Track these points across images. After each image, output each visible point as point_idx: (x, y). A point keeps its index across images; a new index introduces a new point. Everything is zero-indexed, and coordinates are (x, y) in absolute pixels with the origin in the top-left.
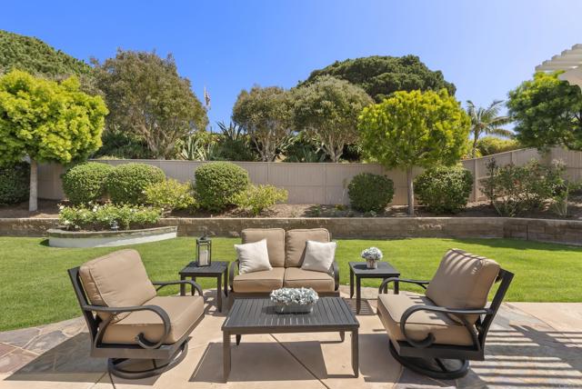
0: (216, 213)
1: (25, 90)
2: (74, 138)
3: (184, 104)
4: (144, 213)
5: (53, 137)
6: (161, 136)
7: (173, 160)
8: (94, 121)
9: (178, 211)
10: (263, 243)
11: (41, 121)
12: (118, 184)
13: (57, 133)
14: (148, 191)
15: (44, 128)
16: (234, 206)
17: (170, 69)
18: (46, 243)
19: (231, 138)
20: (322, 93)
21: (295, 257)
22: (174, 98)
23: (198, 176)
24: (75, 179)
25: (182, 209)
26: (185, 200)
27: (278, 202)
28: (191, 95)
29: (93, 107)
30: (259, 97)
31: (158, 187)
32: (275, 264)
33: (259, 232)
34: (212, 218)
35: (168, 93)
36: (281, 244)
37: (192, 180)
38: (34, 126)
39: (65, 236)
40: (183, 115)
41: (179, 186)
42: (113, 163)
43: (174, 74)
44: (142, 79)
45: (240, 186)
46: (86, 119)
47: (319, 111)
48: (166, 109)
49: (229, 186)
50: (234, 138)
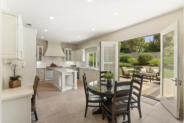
4: (128, 64)
6: (132, 47)
7: (135, 53)
9: (135, 64)
10: (145, 69)
12: (123, 59)
14: (129, 60)
19: (153, 44)
21: (151, 71)
23: (139, 57)
25: (136, 64)
26: (136, 62)
31: (130, 59)
32: (147, 72)
36: (149, 69)
37: (138, 58)
41: (135, 59)
42: (122, 54)
49: (147, 59)
50: (154, 43)
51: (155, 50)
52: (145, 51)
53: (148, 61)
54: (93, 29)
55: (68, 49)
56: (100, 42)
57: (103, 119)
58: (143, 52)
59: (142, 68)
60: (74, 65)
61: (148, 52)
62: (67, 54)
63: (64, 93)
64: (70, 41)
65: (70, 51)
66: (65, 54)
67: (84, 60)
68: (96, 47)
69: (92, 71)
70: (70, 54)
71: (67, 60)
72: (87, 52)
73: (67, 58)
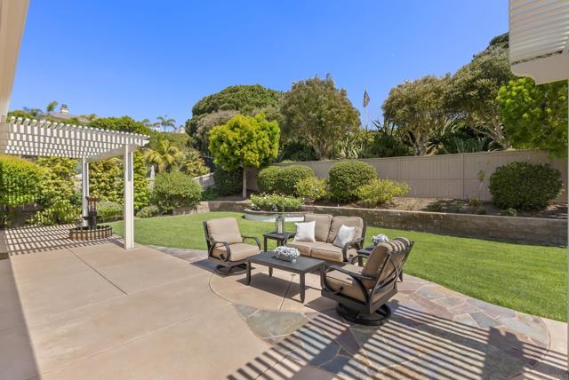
0: (342, 203)
1: (238, 127)
2: (261, 152)
3: (337, 112)
4: (293, 201)
5: (250, 153)
8: (272, 139)
9: (320, 201)
10: (314, 224)
11: (244, 144)
13: (251, 150)
14: (300, 184)
15: (245, 148)
16: (359, 199)
17: (329, 85)
18: (244, 217)
19: (385, 134)
20: (478, 72)
21: (333, 236)
22: (329, 109)
24: (261, 178)
25: (317, 199)
27: (399, 196)
28: (345, 103)
29: (271, 129)
30: (404, 91)
34: (338, 207)
35: (325, 107)
36: (327, 227)
38: (241, 147)
39: (252, 213)
40: (337, 122)
41: (316, 182)
43: (332, 89)
44: (306, 101)
45: (364, 180)
46: (267, 139)
47: (472, 93)
48: (323, 119)
49: (353, 181)
50: (389, 133)
53: (355, 188)
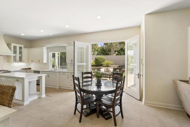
0: (99, 66)
10: (104, 69)
16: (103, 65)
19: (103, 48)
21: (108, 71)
23: (95, 59)
27: (112, 64)
32: (105, 72)
33: (103, 67)
36: (106, 69)
37: (94, 60)
45: (104, 61)
51: (105, 53)
52: (98, 54)
53: (102, 62)
54: (67, 26)
55: (18, 46)
56: (74, 42)
57: (98, 117)
58: (96, 55)
59: (101, 68)
60: (27, 68)
61: (100, 55)
62: (15, 52)
63: (29, 106)
64: (23, 34)
65: (20, 48)
66: (13, 51)
67: (45, 61)
68: (66, 47)
69: (61, 73)
70: (21, 53)
71: (16, 61)
72: (50, 51)
73: (15, 57)
